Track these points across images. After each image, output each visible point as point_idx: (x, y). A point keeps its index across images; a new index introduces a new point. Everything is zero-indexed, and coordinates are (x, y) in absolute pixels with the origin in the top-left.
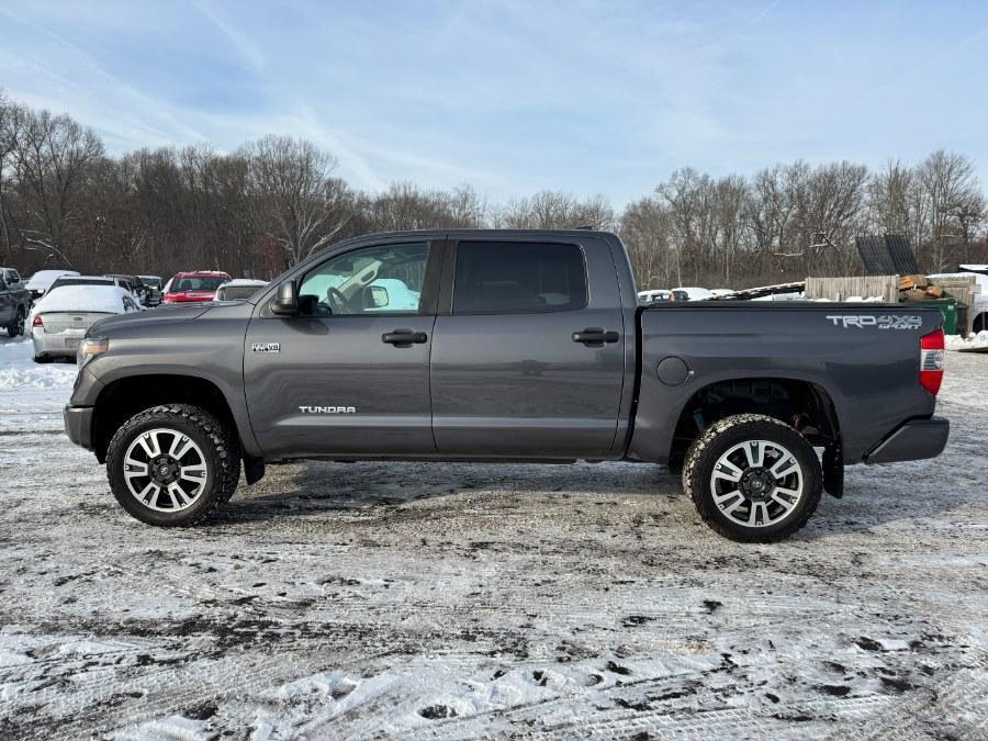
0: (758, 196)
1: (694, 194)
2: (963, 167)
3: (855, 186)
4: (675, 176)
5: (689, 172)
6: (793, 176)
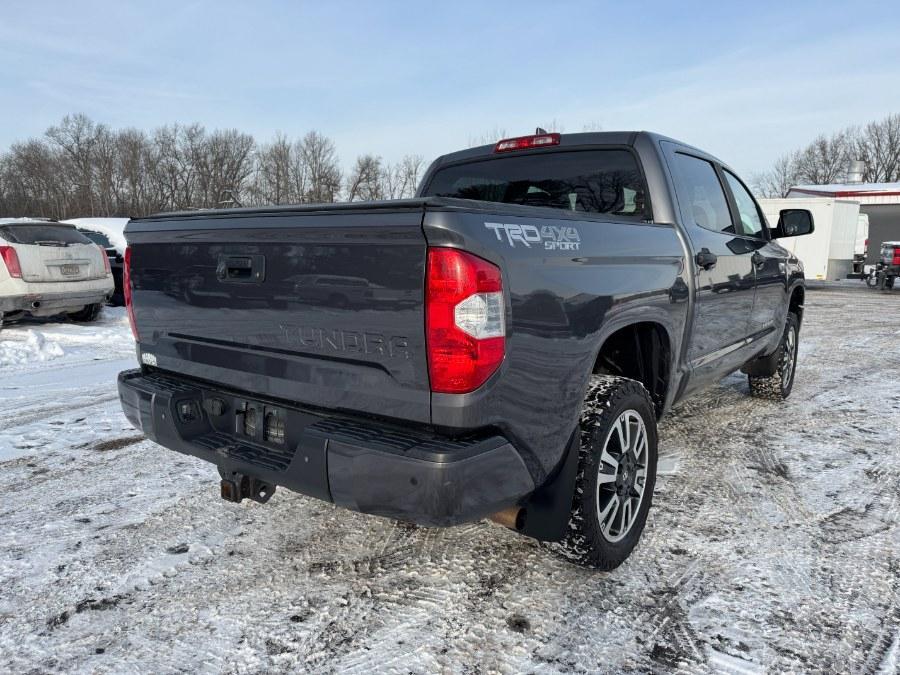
0: (156, 151)
1: (90, 143)
2: (327, 148)
3: (245, 153)
4: (66, 121)
5: (82, 120)
6: (191, 136)
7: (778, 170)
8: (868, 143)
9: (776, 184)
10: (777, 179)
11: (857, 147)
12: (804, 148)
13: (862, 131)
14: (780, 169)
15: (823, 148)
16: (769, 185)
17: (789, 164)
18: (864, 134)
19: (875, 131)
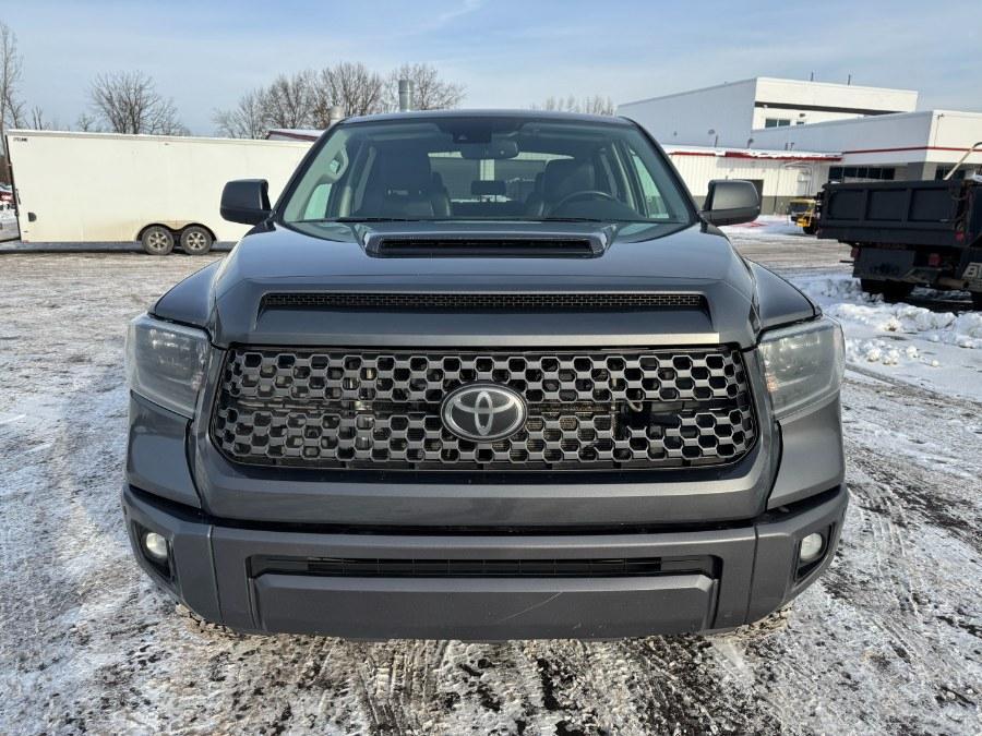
7: (244, 109)
8: (326, 90)
9: (244, 124)
10: (244, 119)
11: (316, 93)
12: (267, 88)
13: (318, 76)
14: (246, 107)
15: (285, 89)
16: (238, 126)
17: (255, 103)
18: (321, 81)
19: (329, 77)
